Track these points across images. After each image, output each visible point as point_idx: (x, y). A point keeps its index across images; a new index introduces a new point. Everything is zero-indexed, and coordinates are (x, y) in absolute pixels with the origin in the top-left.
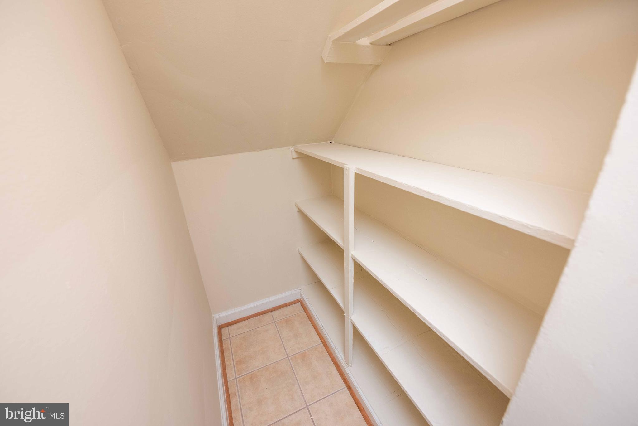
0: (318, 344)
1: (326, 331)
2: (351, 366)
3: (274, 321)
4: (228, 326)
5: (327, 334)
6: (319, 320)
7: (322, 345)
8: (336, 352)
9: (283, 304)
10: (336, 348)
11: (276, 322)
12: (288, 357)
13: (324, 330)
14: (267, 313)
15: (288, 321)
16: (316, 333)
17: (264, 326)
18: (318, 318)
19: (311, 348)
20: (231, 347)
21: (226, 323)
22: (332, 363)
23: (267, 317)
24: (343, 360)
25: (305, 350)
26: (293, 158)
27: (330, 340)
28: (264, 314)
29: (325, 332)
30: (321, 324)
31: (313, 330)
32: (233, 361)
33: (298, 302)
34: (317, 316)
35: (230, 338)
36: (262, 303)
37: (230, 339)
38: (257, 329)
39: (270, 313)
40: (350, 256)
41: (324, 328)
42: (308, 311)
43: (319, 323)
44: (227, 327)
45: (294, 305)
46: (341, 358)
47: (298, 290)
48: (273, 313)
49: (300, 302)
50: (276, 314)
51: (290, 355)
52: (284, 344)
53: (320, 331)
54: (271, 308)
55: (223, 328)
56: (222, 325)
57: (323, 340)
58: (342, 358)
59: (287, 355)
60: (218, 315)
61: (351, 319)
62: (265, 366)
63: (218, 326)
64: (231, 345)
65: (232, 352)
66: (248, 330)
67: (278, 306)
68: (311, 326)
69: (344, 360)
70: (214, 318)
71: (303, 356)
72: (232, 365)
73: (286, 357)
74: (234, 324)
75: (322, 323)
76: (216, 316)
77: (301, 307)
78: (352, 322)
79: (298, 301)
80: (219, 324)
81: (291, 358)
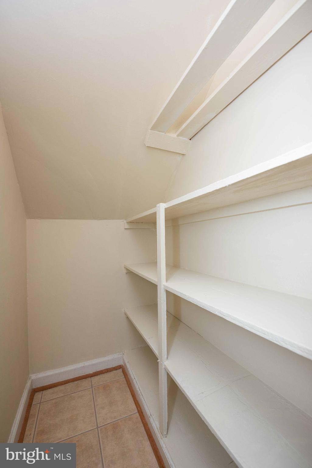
0: (133, 413)
1: (143, 396)
2: (166, 437)
3: (92, 386)
4: (43, 390)
5: (144, 398)
6: (137, 384)
7: (138, 414)
8: (151, 420)
9: (104, 370)
10: (151, 415)
11: (93, 388)
12: (98, 428)
13: (141, 395)
14: (87, 378)
15: (106, 388)
16: (133, 401)
17: (80, 392)
18: (136, 381)
19: (125, 417)
20: (38, 413)
21: (42, 386)
22: (146, 437)
23: (85, 383)
24: (157, 429)
25: (118, 420)
26: (125, 228)
27: (146, 406)
28: (84, 379)
29: (141, 396)
30: (138, 388)
31: (131, 397)
32: (35, 430)
33: (120, 369)
34: (135, 380)
35: (40, 403)
36: (83, 365)
37: (40, 405)
38: (72, 395)
39: (89, 379)
40: (162, 287)
41: (141, 392)
42: (128, 376)
43: (137, 387)
44: (42, 392)
45: (115, 371)
46: (155, 428)
47: (121, 354)
48: (93, 378)
49: (122, 368)
50: (95, 379)
51: (100, 426)
52: (96, 412)
53: (137, 398)
54: (91, 373)
55: (37, 392)
56: (38, 388)
57: (139, 409)
58: (157, 427)
59: (97, 425)
60: (36, 376)
61: (165, 366)
62: (70, 438)
63: (33, 389)
64: (39, 411)
65: (37, 419)
66: (62, 395)
67: (99, 371)
68: (129, 393)
69: (159, 429)
70: (30, 379)
71: (115, 427)
72: (32, 436)
73: (95, 428)
74: (49, 388)
75: (140, 387)
76: (33, 377)
77: (122, 374)
78: (166, 369)
79: (120, 367)
80: (34, 387)
81: (101, 430)
